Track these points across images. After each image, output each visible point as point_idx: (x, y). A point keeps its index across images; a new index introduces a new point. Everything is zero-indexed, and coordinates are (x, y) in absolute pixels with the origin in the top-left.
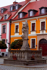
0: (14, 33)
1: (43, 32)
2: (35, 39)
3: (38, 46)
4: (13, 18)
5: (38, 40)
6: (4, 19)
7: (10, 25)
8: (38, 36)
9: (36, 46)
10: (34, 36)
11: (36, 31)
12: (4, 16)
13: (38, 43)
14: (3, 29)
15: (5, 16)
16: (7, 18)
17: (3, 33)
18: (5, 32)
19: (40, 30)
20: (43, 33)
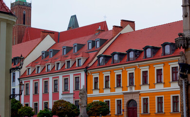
0: (93, 90)
1: (131, 89)
2: (121, 99)
3: (125, 110)
4: (90, 65)
5: (125, 101)
6: (77, 65)
7: (86, 76)
8: (125, 96)
9: (123, 110)
10: (121, 95)
11: (122, 87)
12: (77, 60)
13: (125, 106)
14: (76, 82)
15: (79, 60)
16: (82, 65)
17: (76, 89)
18: (78, 87)
19: (128, 85)
20: (131, 91)
